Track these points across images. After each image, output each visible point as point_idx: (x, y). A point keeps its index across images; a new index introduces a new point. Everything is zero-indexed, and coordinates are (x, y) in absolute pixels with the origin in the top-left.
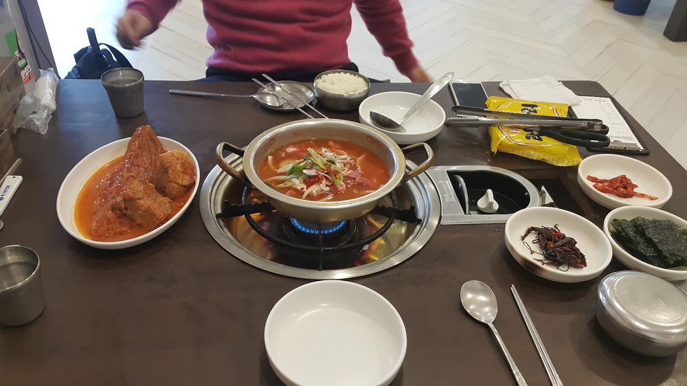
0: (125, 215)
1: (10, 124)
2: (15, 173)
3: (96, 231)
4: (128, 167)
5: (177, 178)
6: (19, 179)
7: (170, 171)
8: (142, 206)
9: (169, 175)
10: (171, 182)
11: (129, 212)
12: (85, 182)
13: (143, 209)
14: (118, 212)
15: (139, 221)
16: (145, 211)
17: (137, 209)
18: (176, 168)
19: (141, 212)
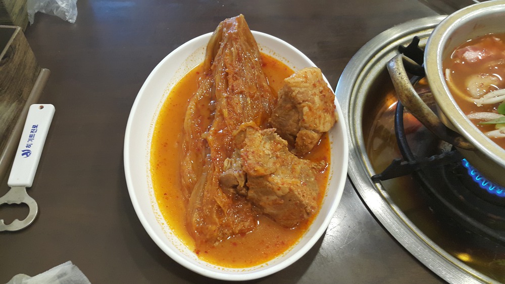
0: (244, 196)
1: (23, 9)
2: (43, 100)
3: (201, 231)
4: (227, 98)
5: (317, 121)
6: (50, 109)
7: (306, 109)
8: (279, 189)
9: (305, 118)
10: (306, 128)
11: (251, 193)
12: (156, 118)
13: (280, 193)
14: (232, 190)
15: (269, 210)
16: (283, 197)
17: (269, 191)
18: (313, 103)
19: (274, 197)
